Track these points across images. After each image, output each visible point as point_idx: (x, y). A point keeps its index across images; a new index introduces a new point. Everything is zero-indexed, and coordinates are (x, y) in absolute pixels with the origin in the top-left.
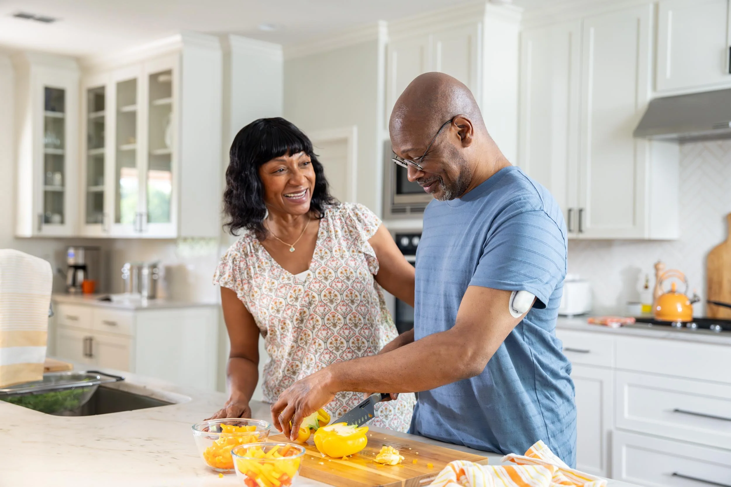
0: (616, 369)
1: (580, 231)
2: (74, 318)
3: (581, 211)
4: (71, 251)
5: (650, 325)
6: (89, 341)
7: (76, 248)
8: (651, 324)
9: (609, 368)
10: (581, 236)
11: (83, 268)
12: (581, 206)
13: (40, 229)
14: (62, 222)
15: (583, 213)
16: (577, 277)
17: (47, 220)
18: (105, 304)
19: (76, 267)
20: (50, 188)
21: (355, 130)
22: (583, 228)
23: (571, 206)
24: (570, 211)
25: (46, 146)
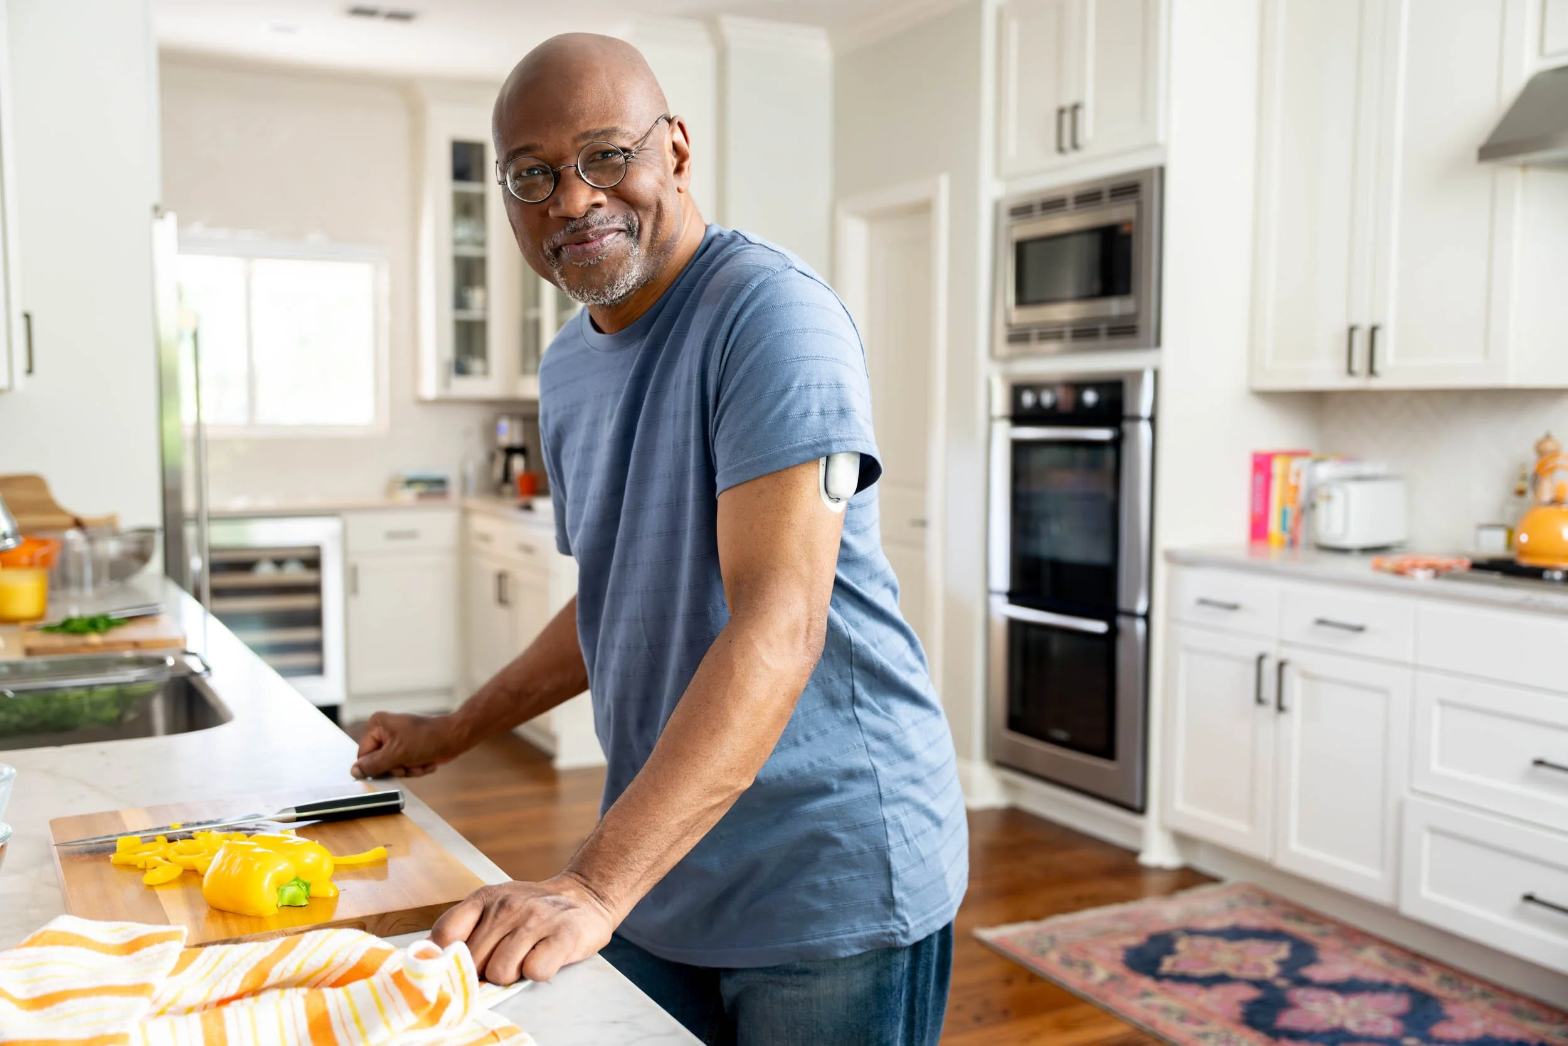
0: (1416, 667)
1: (1372, 371)
2: (486, 538)
3: (1373, 330)
4: (504, 424)
5: (1496, 576)
6: (501, 577)
7: (512, 416)
8: (1498, 573)
9: (1404, 664)
10: (1375, 384)
11: (522, 451)
12: (1376, 321)
13: (447, 384)
14: (486, 373)
15: (1379, 335)
16: (1381, 468)
17: (461, 369)
18: (525, 516)
19: (510, 451)
20: (465, 315)
21: (944, 182)
22: (1378, 366)
23: (1355, 321)
24: (1352, 330)
25: (457, 243)
